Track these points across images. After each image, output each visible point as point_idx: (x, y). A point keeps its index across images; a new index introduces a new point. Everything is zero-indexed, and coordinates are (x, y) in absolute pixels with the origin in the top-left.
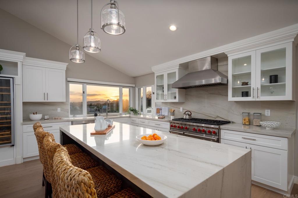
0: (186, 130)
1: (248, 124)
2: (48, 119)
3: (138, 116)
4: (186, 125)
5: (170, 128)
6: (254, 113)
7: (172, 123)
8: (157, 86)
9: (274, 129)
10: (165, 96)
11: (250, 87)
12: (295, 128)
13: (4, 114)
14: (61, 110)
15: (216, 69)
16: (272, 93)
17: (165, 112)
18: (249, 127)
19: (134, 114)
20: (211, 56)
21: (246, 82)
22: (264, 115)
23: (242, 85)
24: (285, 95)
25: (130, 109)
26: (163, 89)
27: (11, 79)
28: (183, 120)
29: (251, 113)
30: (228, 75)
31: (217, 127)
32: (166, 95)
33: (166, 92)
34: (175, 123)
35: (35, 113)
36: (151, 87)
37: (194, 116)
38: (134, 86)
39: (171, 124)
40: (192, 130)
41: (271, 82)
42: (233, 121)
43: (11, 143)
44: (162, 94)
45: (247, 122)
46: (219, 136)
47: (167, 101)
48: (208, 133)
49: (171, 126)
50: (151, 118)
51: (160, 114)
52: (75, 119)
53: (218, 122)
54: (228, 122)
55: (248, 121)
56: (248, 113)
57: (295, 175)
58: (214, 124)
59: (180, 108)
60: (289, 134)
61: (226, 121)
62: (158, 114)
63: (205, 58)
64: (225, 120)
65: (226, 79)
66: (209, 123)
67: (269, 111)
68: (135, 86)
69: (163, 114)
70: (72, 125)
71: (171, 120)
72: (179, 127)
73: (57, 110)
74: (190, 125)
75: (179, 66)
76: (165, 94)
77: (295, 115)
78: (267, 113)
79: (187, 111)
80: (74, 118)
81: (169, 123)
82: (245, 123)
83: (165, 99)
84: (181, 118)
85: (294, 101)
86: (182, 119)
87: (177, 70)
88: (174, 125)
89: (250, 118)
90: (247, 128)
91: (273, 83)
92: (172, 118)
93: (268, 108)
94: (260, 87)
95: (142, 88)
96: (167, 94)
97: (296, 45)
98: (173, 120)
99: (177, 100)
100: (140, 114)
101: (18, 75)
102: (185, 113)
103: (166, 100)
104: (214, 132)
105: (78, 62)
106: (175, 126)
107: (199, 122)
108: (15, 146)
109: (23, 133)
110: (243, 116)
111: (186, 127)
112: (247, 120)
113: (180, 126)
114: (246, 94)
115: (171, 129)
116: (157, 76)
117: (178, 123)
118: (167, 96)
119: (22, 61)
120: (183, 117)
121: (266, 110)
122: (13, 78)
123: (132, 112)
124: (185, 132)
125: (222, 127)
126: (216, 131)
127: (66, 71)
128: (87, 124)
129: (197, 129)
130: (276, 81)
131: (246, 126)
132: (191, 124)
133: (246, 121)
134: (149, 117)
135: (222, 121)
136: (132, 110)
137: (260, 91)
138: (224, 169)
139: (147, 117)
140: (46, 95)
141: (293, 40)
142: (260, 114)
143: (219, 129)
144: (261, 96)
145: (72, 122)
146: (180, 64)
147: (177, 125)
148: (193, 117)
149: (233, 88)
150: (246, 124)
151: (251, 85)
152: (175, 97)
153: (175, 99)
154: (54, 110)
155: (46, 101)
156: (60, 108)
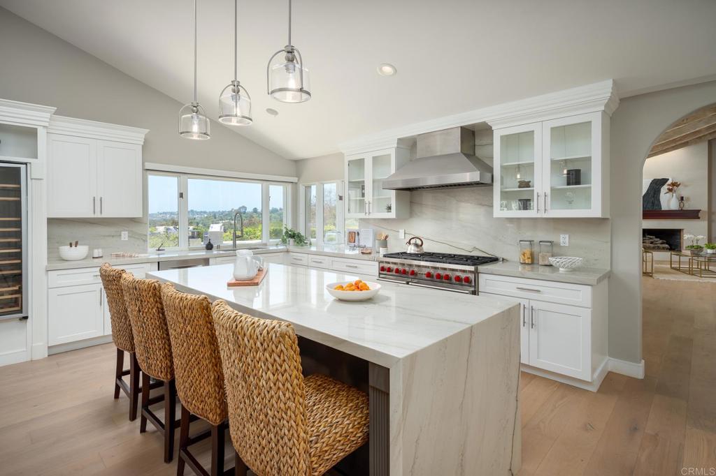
0: (412, 277)
1: (530, 262)
2: (102, 257)
3: (305, 248)
4: (411, 265)
5: (380, 274)
6: (540, 242)
7: (382, 262)
8: (349, 182)
9: (574, 270)
10: (367, 205)
11: (533, 191)
12: (609, 269)
13: (9, 245)
14: (129, 236)
15: (472, 153)
16: (570, 203)
17: (367, 240)
18: (532, 268)
19: (296, 243)
20: (461, 127)
21: (526, 180)
22: (558, 245)
23: (520, 187)
24: (590, 208)
25: (287, 232)
26: (363, 189)
27: (23, 167)
28: (406, 257)
29: (535, 241)
30: (493, 165)
31: (472, 268)
32: (369, 203)
33: (369, 197)
34: (389, 263)
35: (74, 244)
36: (335, 184)
37: (428, 247)
38: (296, 181)
39: (382, 265)
40: (424, 277)
41: (568, 184)
42: (505, 257)
43: (20, 311)
44: (360, 200)
45: (528, 258)
46: (475, 287)
47: (371, 217)
48: (456, 281)
49: (383, 269)
50: (336, 252)
51: (356, 243)
52: (161, 256)
53: (475, 259)
54: (494, 260)
55: (530, 257)
56: (530, 241)
57: (610, 356)
58: (466, 263)
59: (398, 232)
60: (593, 278)
61: (490, 258)
62: (353, 244)
63: (450, 131)
64: (488, 256)
65: (490, 175)
66: (457, 262)
67: (567, 236)
68: (298, 180)
69: (362, 243)
70: (159, 270)
71: (381, 256)
72: (397, 271)
73: (120, 235)
74: (419, 266)
75: (398, 143)
76: (367, 202)
77: (609, 244)
78: (564, 239)
79: (413, 238)
80: (159, 254)
81: (378, 263)
82: (524, 260)
83: (367, 211)
84: (401, 253)
85: (607, 219)
86: (403, 255)
87: (394, 150)
88: (387, 266)
89: (533, 250)
90: (527, 271)
91: (573, 184)
92: (382, 251)
93: (565, 232)
94: (548, 192)
95: (314, 185)
96: (371, 202)
97: (611, 115)
98: (385, 256)
99: (392, 215)
100: (310, 244)
101: (37, 158)
102: (409, 243)
103: (369, 213)
104: (467, 280)
105: (195, 138)
106: (389, 270)
107: (438, 260)
108: (29, 320)
109: (50, 290)
110: (521, 246)
111: (411, 269)
112: (528, 255)
113: (401, 268)
114: (526, 204)
115: (381, 276)
116: (349, 161)
117: (395, 263)
118: (371, 205)
119: (47, 124)
120: (405, 251)
121: (562, 236)
122: (26, 164)
123: (292, 240)
124: (410, 280)
125: (481, 268)
126: (472, 276)
127: (144, 147)
128: (189, 269)
129: (435, 274)
130: (578, 182)
131: (527, 266)
132: (423, 263)
133: (526, 258)
134: (331, 251)
135: (483, 257)
136: (293, 236)
137: (549, 199)
138: (472, 327)
139: (327, 250)
140: (97, 202)
141: (603, 108)
142: (550, 242)
143: (476, 273)
144: (551, 209)
145: (159, 263)
146: (399, 139)
147: (395, 267)
148: (425, 251)
149: (501, 192)
150: (527, 262)
151: (533, 187)
152: (389, 208)
153: (388, 212)
154: (113, 236)
155: (98, 215)
156: (127, 232)
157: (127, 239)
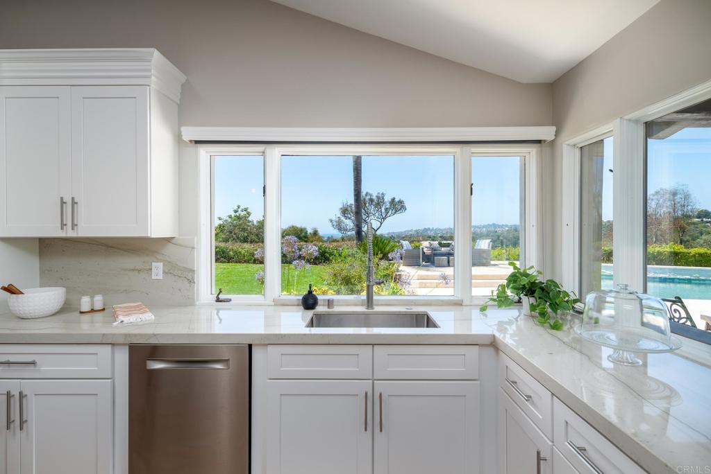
2: (100, 311)
14: (164, 272)
68: (557, 134)
73: (151, 269)
140: (68, 208)
154: (139, 271)
155: (70, 233)
156: (161, 265)
157: (161, 277)
